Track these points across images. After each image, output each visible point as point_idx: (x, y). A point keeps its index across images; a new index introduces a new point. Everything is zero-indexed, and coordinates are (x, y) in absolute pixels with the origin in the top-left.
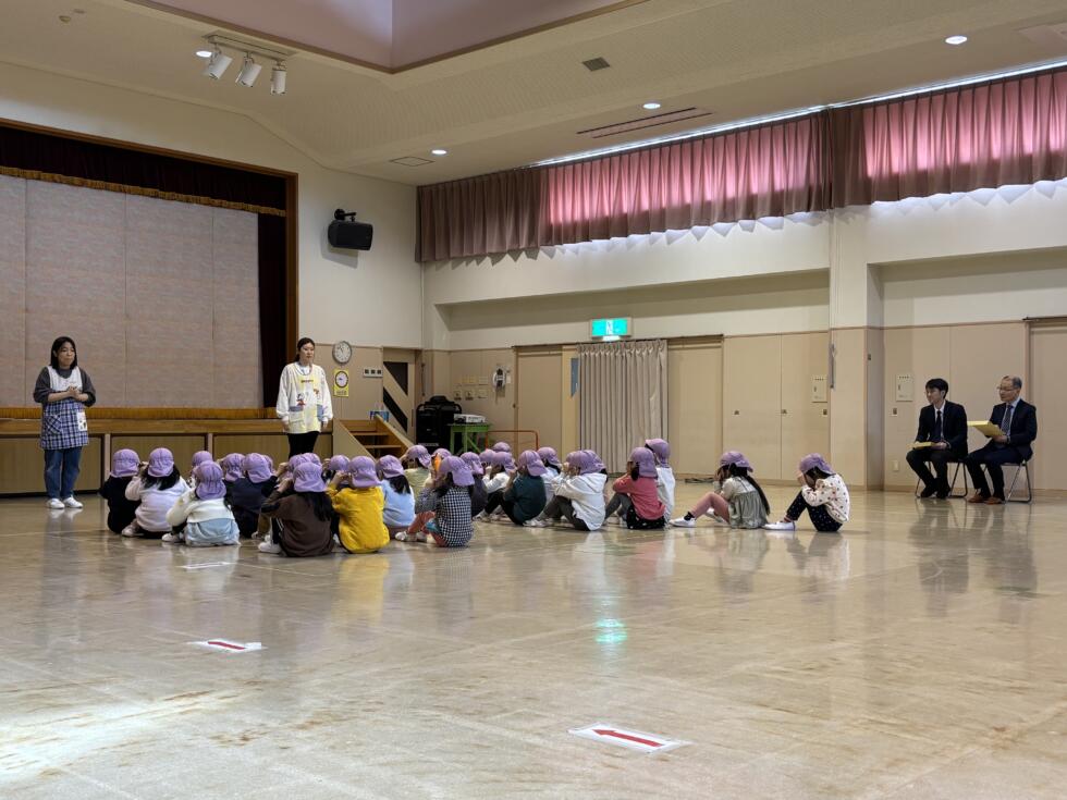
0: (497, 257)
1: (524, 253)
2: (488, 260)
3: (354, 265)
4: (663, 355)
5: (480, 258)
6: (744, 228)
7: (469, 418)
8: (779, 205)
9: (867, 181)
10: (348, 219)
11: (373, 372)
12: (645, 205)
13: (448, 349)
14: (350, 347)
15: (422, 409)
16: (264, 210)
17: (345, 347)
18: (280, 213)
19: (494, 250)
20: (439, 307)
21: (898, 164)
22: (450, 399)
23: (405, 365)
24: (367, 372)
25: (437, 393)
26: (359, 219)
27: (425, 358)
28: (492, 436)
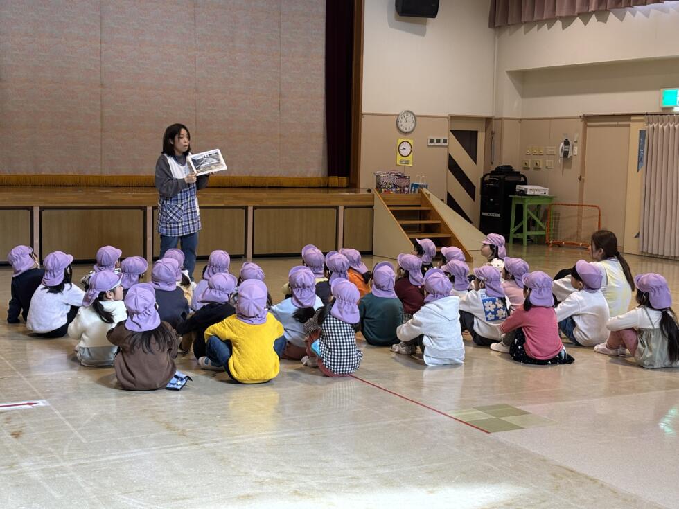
0: (567, 20)
1: (594, 15)
2: (559, 24)
5: (551, 21)
7: (530, 189)
11: (438, 141)
13: (520, 117)
14: (415, 117)
15: (487, 178)
17: (410, 118)
19: (563, 14)
20: (511, 73)
22: (516, 169)
24: (432, 141)
25: (505, 163)
27: (494, 126)
28: (554, 209)
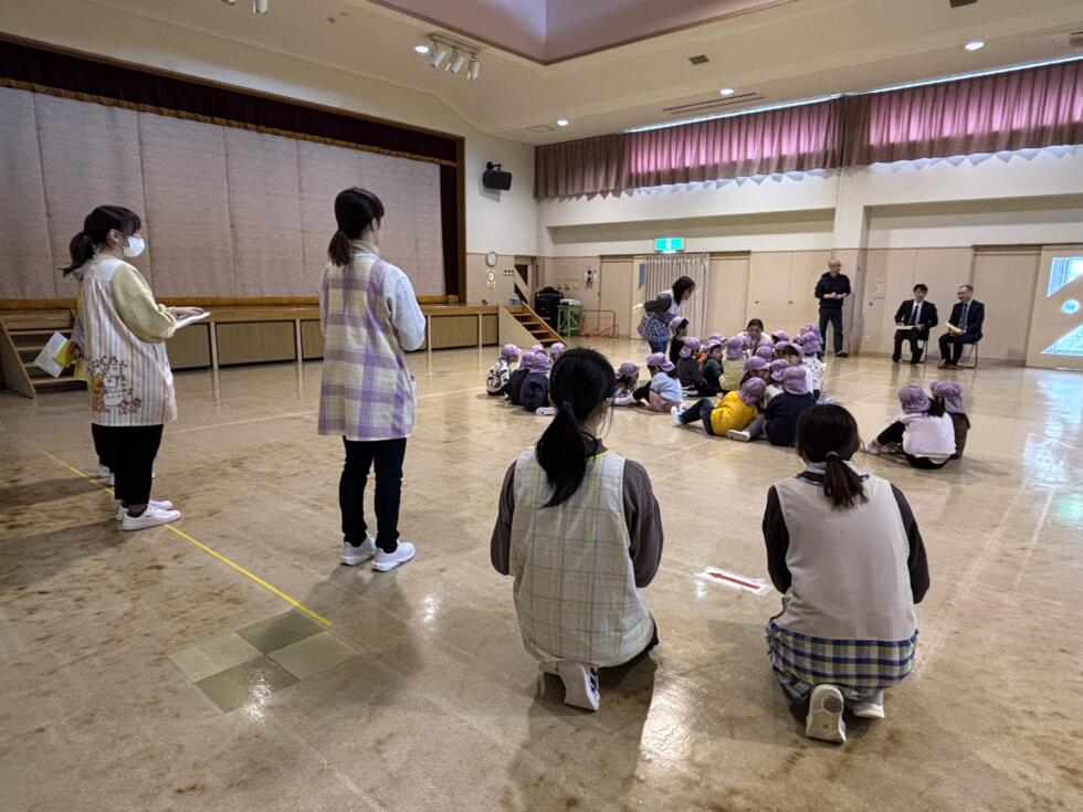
0: (591, 196)
1: (610, 194)
2: (584, 197)
3: (498, 200)
4: (707, 263)
5: (579, 196)
6: (774, 179)
7: (571, 302)
8: (802, 163)
9: (870, 148)
10: (495, 169)
11: (509, 272)
12: (703, 162)
13: (554, 256)
14: (496, 255)
15: (538, 295)
16: (444, 162)
17: (494, 256)
18: (454, 164)
19: (589, 191)
20: (548, 228)
21: (895, 137)
22: (555, 288)
23: (526, 267)
24: (505, 271)
25: (547, 285)
26: (503, 169)
27: (539, 262)
28: (583, 313)
